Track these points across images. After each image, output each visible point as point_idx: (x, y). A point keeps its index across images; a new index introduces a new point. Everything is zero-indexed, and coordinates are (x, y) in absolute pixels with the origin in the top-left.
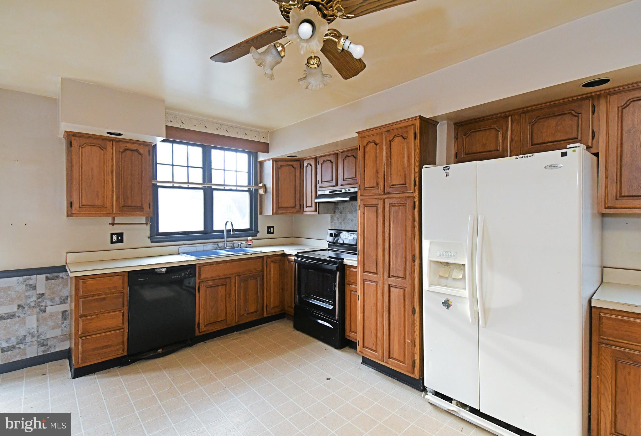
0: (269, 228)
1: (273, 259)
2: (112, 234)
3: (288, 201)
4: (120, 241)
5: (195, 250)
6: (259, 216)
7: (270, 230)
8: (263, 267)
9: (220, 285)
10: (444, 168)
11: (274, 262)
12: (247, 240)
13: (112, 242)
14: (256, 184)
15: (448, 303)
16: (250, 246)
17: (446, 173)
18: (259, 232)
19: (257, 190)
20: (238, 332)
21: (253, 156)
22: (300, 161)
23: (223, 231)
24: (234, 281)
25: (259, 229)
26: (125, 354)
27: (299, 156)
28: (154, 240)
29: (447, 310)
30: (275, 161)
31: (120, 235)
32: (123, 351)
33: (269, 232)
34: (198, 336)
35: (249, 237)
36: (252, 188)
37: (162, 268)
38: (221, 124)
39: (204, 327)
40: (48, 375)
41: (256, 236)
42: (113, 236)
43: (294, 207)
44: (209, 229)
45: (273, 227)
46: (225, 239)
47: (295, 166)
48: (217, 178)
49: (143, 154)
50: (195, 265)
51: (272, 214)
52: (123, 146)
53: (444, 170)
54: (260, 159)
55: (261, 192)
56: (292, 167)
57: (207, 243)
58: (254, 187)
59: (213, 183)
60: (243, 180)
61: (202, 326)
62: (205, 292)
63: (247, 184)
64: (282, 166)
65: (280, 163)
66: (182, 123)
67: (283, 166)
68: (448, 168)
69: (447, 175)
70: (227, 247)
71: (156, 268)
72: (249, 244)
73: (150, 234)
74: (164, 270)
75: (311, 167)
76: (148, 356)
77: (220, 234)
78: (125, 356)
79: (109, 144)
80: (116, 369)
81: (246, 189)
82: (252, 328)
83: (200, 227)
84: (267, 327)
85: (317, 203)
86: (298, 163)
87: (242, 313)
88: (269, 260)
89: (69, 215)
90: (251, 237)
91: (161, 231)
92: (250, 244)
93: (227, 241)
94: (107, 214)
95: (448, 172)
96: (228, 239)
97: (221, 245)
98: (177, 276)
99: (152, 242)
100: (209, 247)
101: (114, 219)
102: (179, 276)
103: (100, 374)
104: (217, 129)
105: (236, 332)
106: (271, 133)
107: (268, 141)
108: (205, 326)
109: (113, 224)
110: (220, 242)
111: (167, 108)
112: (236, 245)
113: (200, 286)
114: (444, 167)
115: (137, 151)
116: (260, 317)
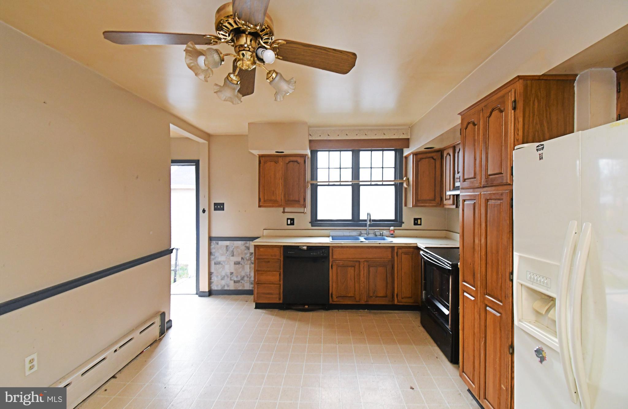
0: (416, 220)
1: (404, 250)
2: (288, 219)
3: (427, 194)
4: (292, 224)
5: (343, 235)
6: (404, 208)
7: (416, 221)
8: (393, 257)
9: (350, 267)
10: (537, 148)
11: (406, 253)
12: (389, 230)
13: (288, 224)
14: (401, 178)
15: (542, 354)
16: (392, 235)
17: (540, 154)
18: (404, 223)
19: (402, 184)
20: (369, 311)
21: (399, 152)
22: (441, 151)
23: (366, 221)
24: (363, 265)
25: (404, 220)
26: (281, 302)
27: (437, 146)
28: (314, 225)
29: (540, 363)
30: (415, 154)
31: (292, 220)
32: (280, 299)
33: (415, 224)
34: (332, 304)
35: (391, 227)
36: (398, 182)
37: (304, 246)
38: (360, 130)
39: (335, 298)
40: (248, 302)
41: (401, 226)
42: (288, 220)
43: (434, 200)
44: (356, 219)
45: (420, 219)
46: (367, 228)
47: (435, 158)
48: (364, 175)
49: (300, 163)
50: (329, 247)
51: (412, 207)
52: (288, 159)
53: (537, 150)
54: (405, 154)
55: (405, 185)
56: (431, 159)
57: (352, 230)
58: (398, 181)
59: (360, 180)
60: (390, 175)
61: (334, 296)
62: (337, 269)
63: (393, 179)
64: (421, 159)
65: (419, 156)
66: (328, 135)
67: (423, 158)
68: (542, 147)
69: (541, 158)
70: (369, 234)
71: (300, 246)
72: (391, 234)
73: (311, 219)
74: (305, 248)
75: (449, 157)
76: (297, 308)
77: (363, 223)
78: (281, 303)
79: (280, 159)
80: (276, 310)
81: (393, 183)
82: (379, 311)
83: (348, 216)
84: (396, 315)
85: (455, 196)
86: (439, 154)
87: (371, 295)
88: (400, 251)
89: (260, 206)
90: (393, 227)
91: (319, 218)
92: (393, 234)
93: (369, 230)
94: (280, 206)
95: (542, 153)
96: (370, 228)
97: (363, 232)
98: (314, 254)
99: (312, 226)
100: (354, 233)
101: (284, 209)
102: (316, 254)
103: (268, 311)
104: (357, 135)
105: (368, 310)
106: (411, 128)
107: (408, 135)
108: (337, 298)
109: (284, 212)
110: (363, 230)
111: (309, 127)
112: (378, 233)
113: (333, 265)
114: (538, 146)
115: (297, 161)
116: (390, 303)
